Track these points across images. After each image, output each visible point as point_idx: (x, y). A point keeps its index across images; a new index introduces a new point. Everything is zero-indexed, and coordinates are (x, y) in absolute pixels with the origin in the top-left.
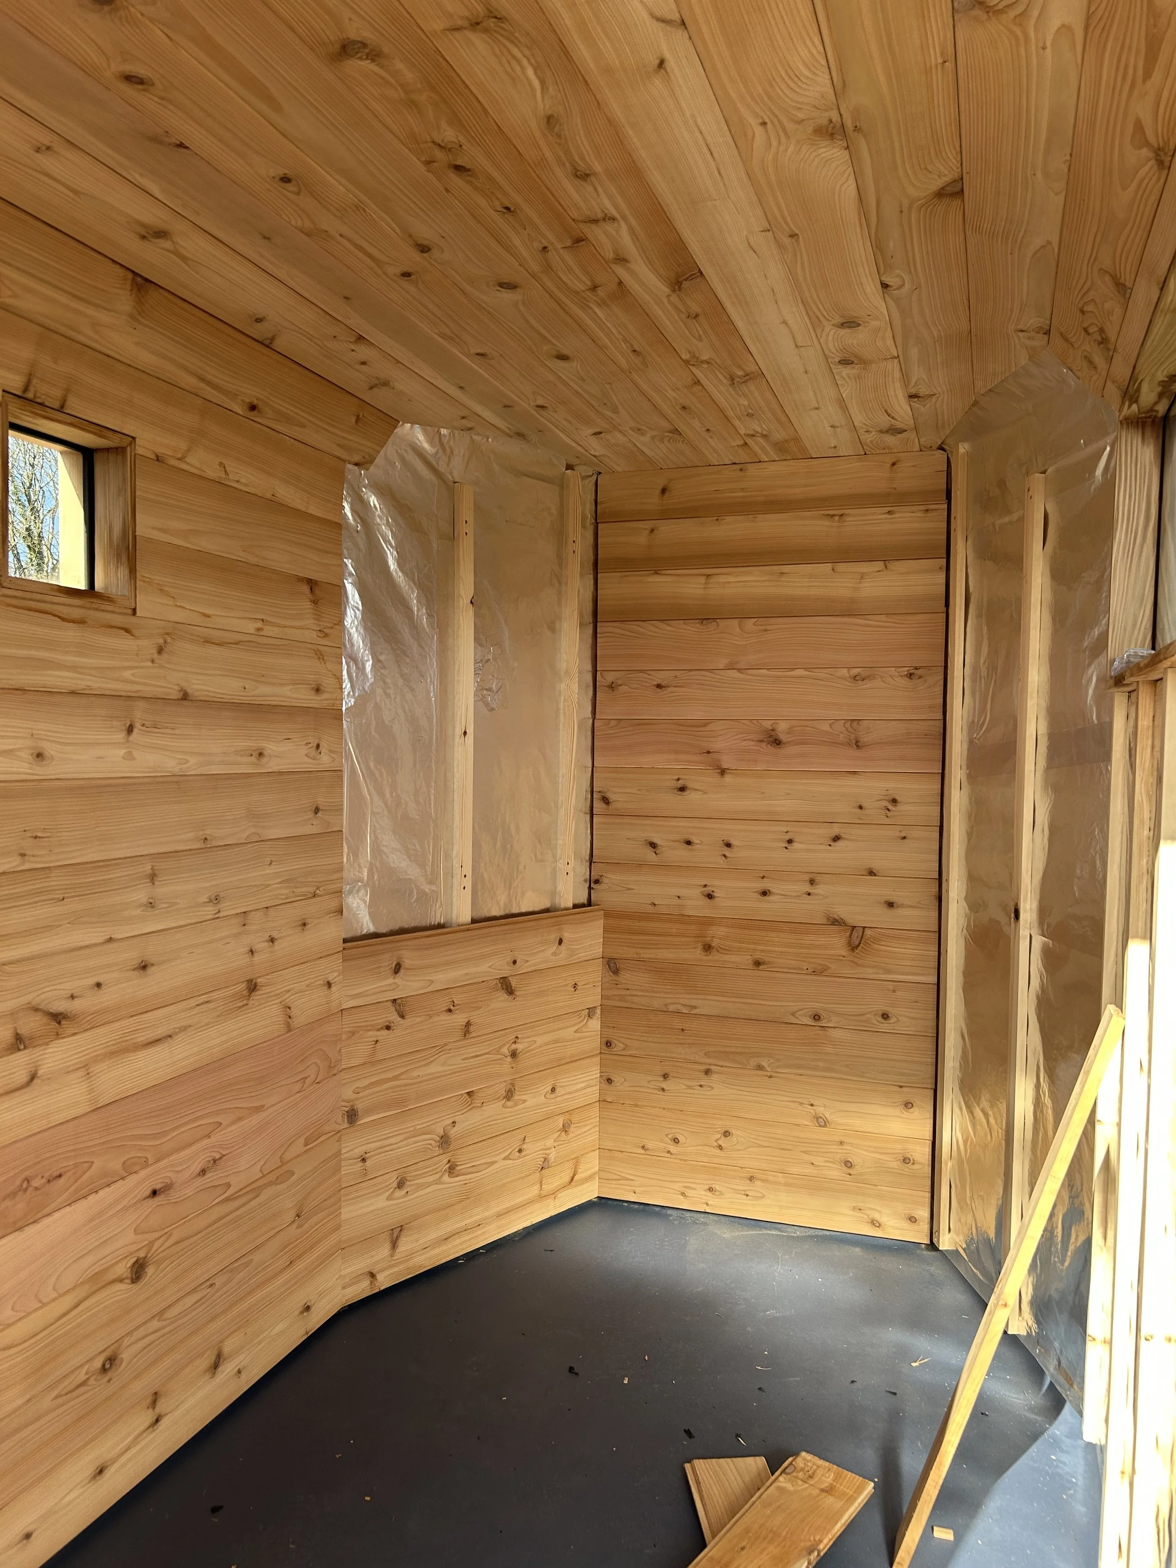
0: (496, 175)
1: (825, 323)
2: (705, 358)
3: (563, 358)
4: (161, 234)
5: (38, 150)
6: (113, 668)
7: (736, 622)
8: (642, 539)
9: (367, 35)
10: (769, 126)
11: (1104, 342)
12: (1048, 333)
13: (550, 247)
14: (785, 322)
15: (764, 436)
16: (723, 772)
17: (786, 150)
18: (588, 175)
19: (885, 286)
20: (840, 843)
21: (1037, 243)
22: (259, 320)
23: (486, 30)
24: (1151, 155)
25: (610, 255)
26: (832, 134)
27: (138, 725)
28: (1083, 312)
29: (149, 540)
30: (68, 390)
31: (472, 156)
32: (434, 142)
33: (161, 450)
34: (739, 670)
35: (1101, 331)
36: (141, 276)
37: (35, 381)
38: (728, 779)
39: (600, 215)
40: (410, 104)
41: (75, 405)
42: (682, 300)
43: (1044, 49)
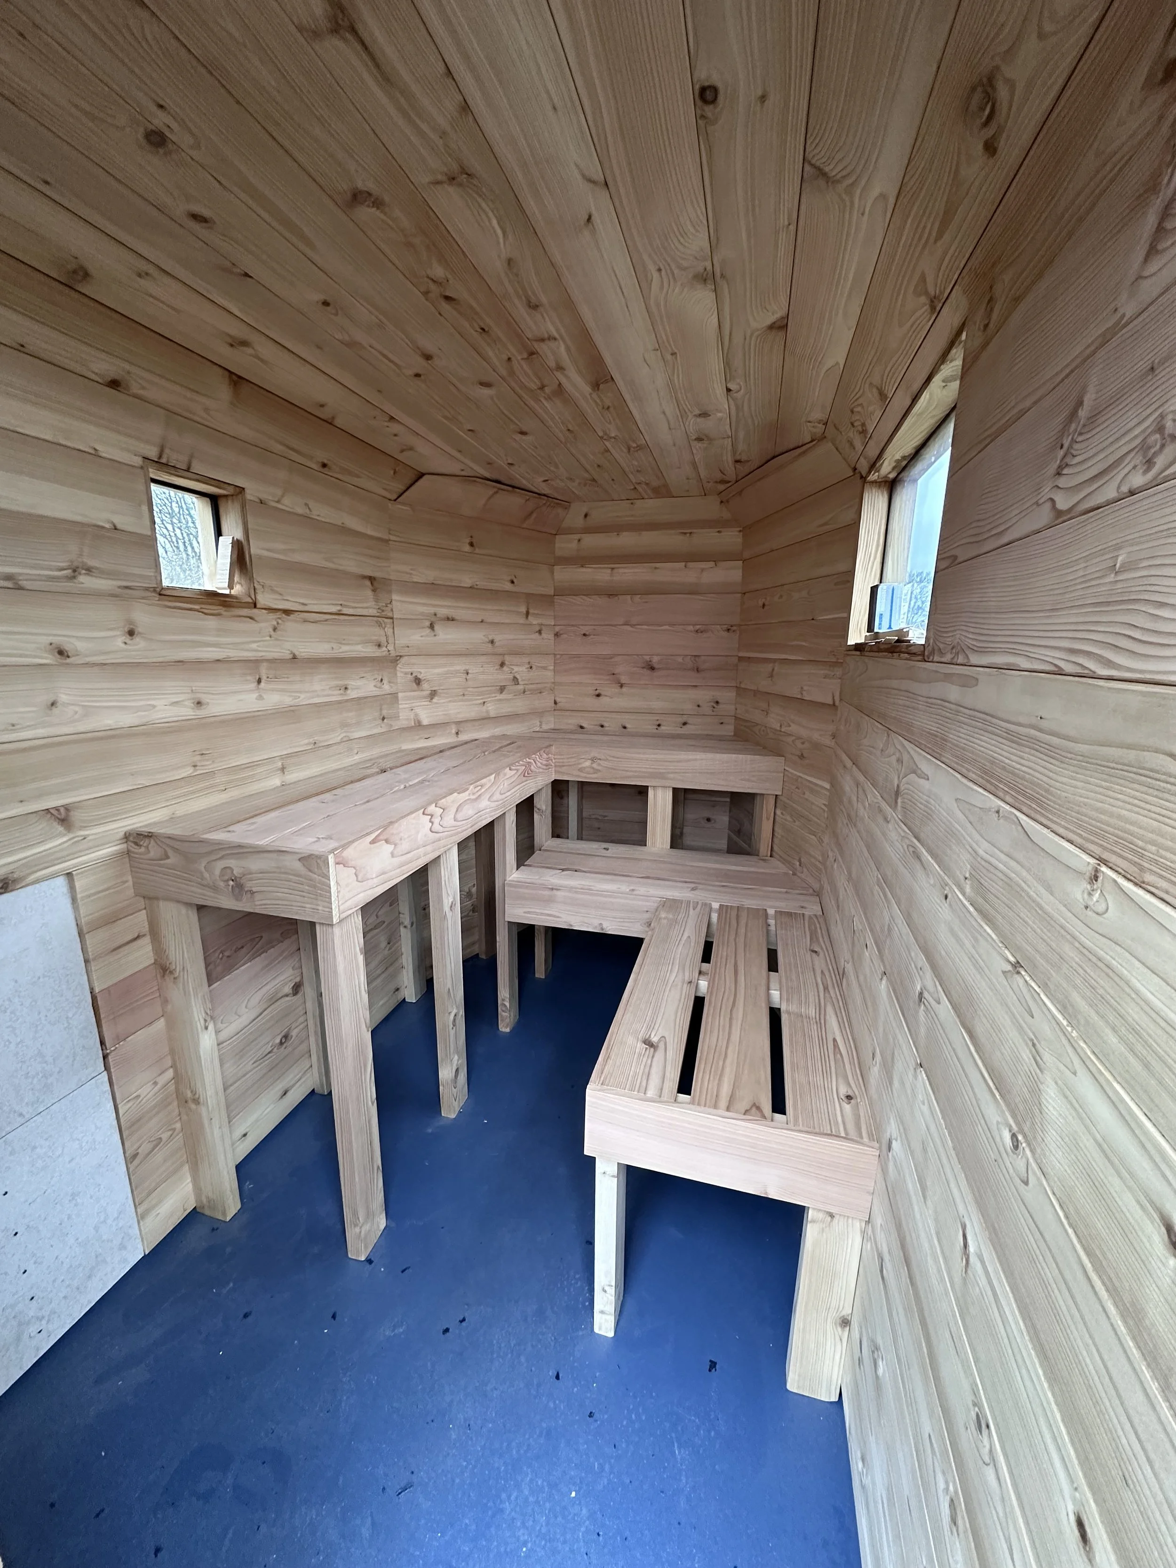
0: (474, 305)
1: (689, 414)
2: (613, 435)
3: (523, 433)
4: (244, 343)
5: (140, 276)
6: (243, 643)
7: (629, 597)
8: (574, 545)
9: (370, 185)
10: (663, 272)
11: (864, 432)
12: (826, 424)
13: (513, 359)
14: (664, 413)
15: (647, 484)
16: (621, 686)
17: (674, 291)
18: (537, 306)
19: (729, 390)
20: (687, 726)
21: (830, 363)
22: (322, 406)
23: (460, 185)
25: (552, 364)
26: (705, 280)
27: (264, 678)
28: (852, 412)
29: (260, 557)
30: (192, 456)
31: (456, 289)
32: (428, 277)
33: (264, 496)
34: (632, 626)
35: (863, 425)
36: (236, 375)
37: (167, 451)
38: (624, 689)
39: (546, 336)
40: (409, 245)
41: (197, 467)
42: (599, 397)
43: (863, 214)
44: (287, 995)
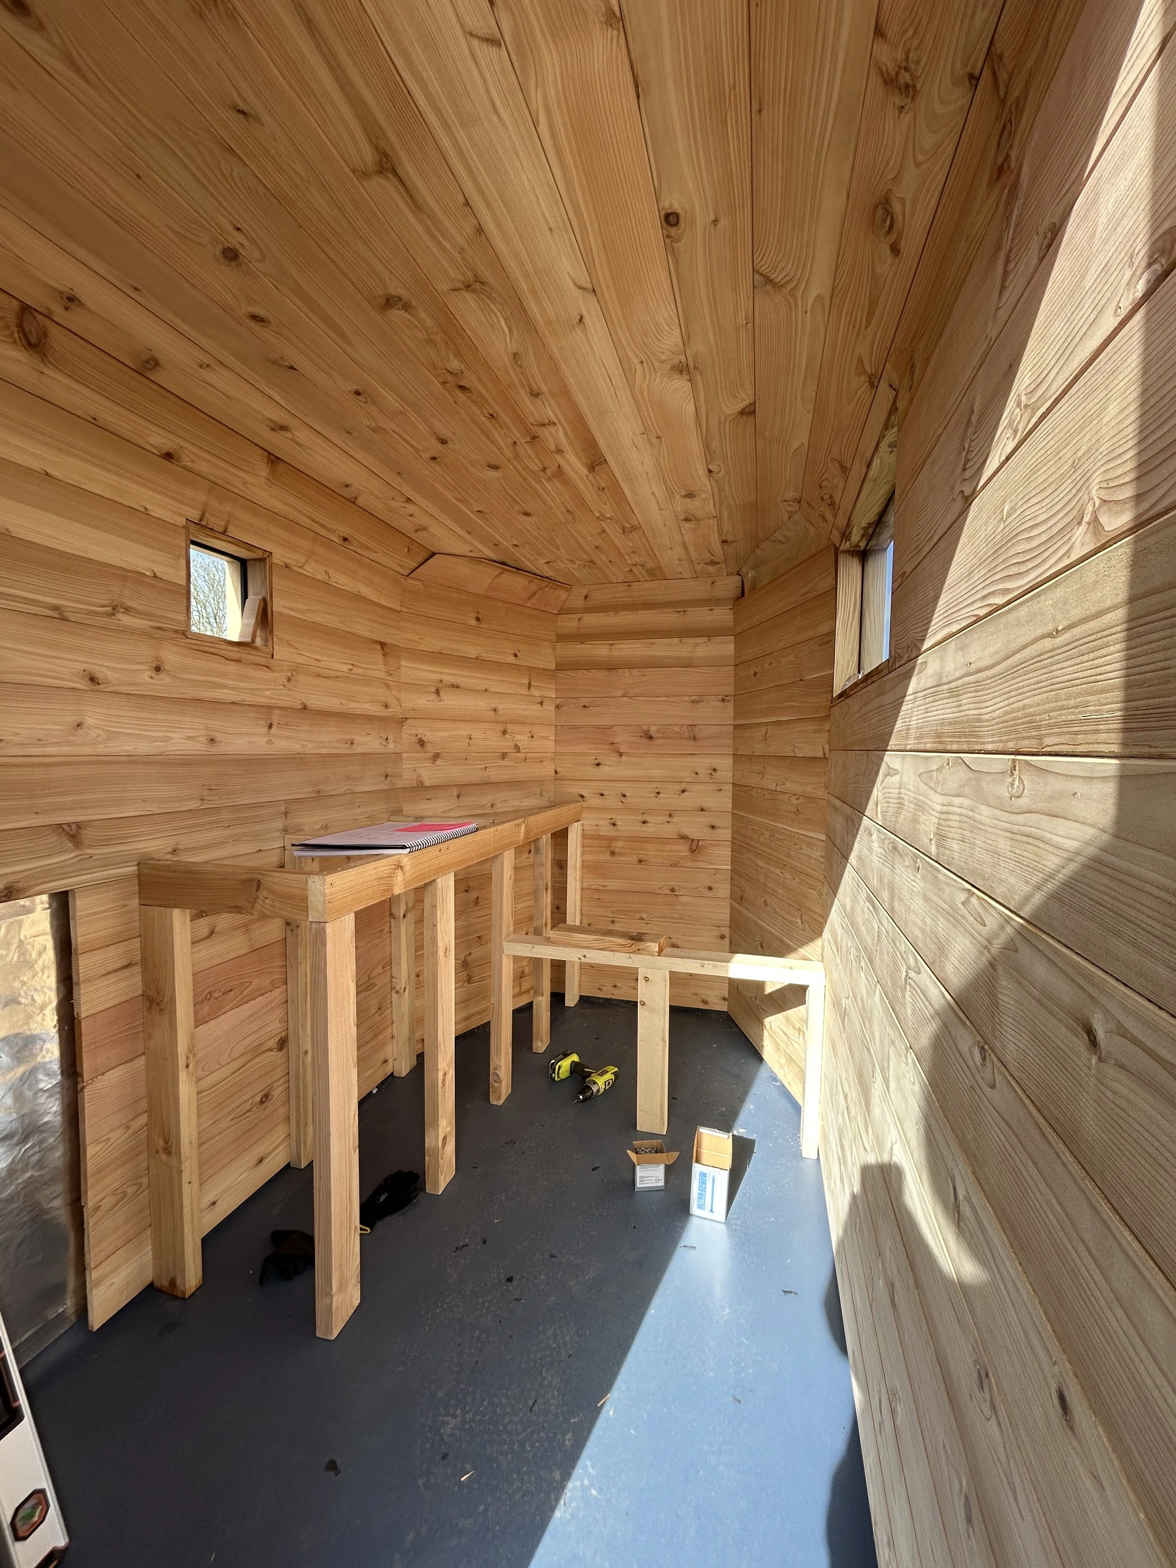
0: (484, 392)
1: (676, 494)
2: (608, 516)
3: (527, 514)
4: (284, 428)
5: (201, 366)
6: (259, 689)
7: (627, 670)
8: (574, 624)
9: (401, 292)
10: (645, 364)
11: (832, 504)
12: (799, 502)
13: (518, 442)
14: (653, 494)
15: (642, 566)
16: (621, 755)
17: (655, 380)
18: (539, 394)
19: (710, 471)
20: (686, 793)
21: (796, 444)
22: (347, 486)
23: (474, 291)
24: (867, 379)
25: (553, 448)
26: (681, 371)
27: (275, 723)
28: (821, 487)
29: (281, 614)
30: (228, 522)
31: (470, 380)
32: (446, 369)
33: (287, 561)
34: (629, 697)
35: (831, 497)
36: (273, 455)
37: (207, 515)
38: (624, 758)
39: (547, 421)
40: (431, 342)
41: (233, 531)
42: (595, 479)
43: (806, 312)
44: (271, 1050)
